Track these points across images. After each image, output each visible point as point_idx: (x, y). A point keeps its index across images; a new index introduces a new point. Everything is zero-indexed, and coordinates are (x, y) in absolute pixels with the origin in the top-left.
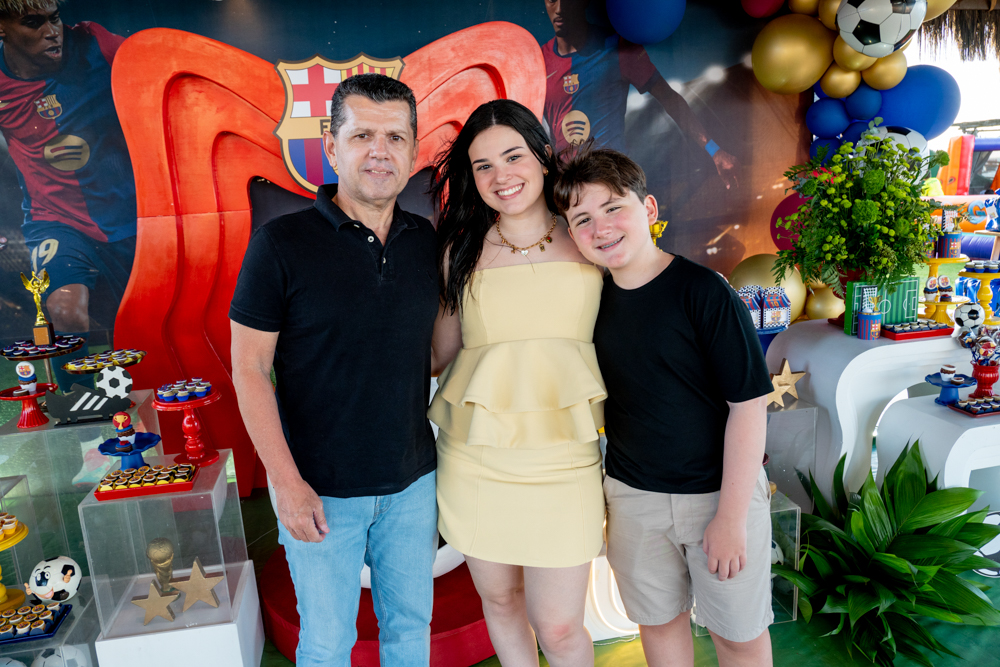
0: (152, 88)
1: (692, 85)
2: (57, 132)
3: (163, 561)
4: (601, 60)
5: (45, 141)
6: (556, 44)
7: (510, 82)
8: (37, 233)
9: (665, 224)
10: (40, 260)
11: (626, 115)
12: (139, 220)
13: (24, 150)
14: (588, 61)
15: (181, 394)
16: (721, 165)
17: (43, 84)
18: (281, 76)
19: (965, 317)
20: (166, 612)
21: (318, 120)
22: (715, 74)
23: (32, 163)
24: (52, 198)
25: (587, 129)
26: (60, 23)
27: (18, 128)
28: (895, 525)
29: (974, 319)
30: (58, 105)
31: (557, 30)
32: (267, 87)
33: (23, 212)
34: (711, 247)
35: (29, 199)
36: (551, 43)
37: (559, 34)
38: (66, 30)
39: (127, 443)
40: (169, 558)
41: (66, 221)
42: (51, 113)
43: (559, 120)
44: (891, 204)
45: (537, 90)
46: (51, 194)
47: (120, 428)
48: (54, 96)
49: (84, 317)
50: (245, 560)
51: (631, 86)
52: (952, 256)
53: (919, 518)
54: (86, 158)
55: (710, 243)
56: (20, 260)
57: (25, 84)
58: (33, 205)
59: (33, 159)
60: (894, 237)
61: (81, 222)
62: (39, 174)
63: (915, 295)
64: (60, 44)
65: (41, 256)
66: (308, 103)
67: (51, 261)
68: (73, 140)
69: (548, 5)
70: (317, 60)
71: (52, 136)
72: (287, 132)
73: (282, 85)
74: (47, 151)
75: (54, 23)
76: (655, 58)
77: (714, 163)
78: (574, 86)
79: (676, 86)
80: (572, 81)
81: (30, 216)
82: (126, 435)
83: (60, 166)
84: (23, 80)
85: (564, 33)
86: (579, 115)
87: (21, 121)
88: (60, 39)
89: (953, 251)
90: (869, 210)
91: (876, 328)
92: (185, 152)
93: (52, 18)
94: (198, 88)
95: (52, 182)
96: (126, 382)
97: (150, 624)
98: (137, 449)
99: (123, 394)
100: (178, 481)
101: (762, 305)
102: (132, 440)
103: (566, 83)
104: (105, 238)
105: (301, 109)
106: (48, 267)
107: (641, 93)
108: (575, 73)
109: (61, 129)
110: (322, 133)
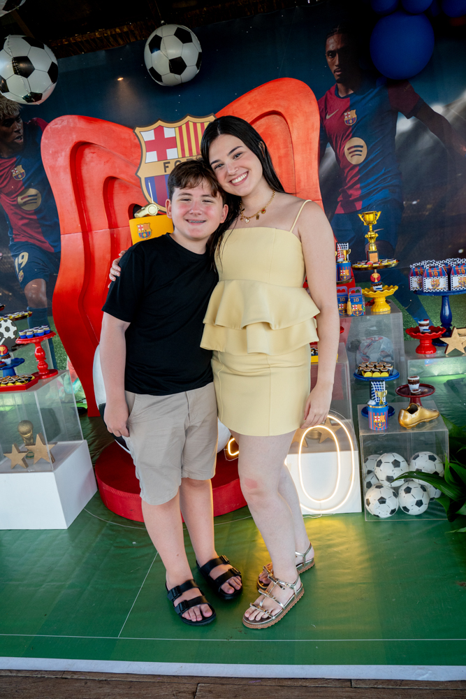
0: (63, 154)
1: (452, 106)
2: (23, 187)
3: (26, 434)
5: (18, 193)
6: (337, 89)
7: (292, 122)
8: (17, 249)
10: (20, 265)
11: (396, 137)
13: (7, 200)
14: (364, 98)
15: (28, 334)
17: (15, 159)
18: (137, 136)
20: (21, 463)
21: (162, 162)
23: (12, 207)
24: (23, 227)
25: (365, 151)
26: (21, 121)
27: (4, 187)
30: (23, 171)
31: (337, 78)
32: (130, 145)
33: (9, 237)
35: (12, 229)
36: (333, 89)
37: (338, 81)
38: (24, 124)
39: (3, 362)
40: (29, 432)
41: (31, 241)
42: (20, 176)
43: (342, 145)
45: (313, 126)
46: (23, 225)
47: (2, 354)
48: (21, 166)
49: (44, 299)
50: (81, 439)
51: (399, 113)
54: (39, 201)
56: (9, 266)
57: (6, 160)
58: (14, 232)
59: (13, 205)
61: (39, 241)
62: (16, 213)
64: (22, 134)
65: (20, 262)
66: (155, 152)
67: (25, 265)
68: (32, 191)
69: (329, 60)
70: (160, 123)
71: (21, 190)
72: (143, 173)
73: (138, 143)
74: (19, 199)
75: (18, 122)
76: (419, 88)
78: (353, 119)
79: (438, 109)
80: (351, 116)
81: (13, 239)
82: (5, 358)
83: (26, 208)
84: (4, 158)
85: (342, 80)
86: (357, 141)
87: (5, 183)
88: (22, 131)
92: (88, 192)
93: (17, 119)
94: (92, 151)
95: (23, 218)
96: (13, 329)
97: (14, 469)
98: (10, 366)
99: (13, 337)
100: (18, 384)
101: (449, 273)
102: (8, 361)
103: (346, 117)
104: (53, 250)
105: (151, 157)
106: (24, 269)
107: (408, 118)
108: (353, 109)
109: (26, 185)
110: (165, 172)
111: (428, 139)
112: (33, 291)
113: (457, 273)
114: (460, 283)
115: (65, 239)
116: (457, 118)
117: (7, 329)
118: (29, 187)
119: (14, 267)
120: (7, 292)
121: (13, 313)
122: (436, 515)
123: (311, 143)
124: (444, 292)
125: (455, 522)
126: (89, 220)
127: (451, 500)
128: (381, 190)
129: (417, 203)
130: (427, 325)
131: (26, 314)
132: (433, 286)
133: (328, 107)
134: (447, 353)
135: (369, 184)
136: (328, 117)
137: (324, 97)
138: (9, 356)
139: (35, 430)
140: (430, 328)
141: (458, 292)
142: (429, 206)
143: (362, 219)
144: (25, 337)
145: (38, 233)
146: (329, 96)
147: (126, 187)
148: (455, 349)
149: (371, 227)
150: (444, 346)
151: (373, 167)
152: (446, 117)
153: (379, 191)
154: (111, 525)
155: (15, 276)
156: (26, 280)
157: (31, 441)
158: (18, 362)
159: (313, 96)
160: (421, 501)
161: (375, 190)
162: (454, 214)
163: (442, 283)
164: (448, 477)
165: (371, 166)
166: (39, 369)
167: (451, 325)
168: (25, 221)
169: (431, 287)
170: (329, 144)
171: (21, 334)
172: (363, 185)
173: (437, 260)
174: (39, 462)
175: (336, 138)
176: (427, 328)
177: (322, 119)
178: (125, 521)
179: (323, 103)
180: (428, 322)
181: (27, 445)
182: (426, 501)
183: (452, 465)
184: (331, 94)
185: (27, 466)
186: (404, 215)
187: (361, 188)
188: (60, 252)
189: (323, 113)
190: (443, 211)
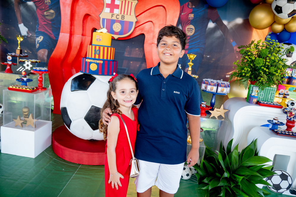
1: (231, 23)
2: (48, 8)
3: (25, 112)
4: (202, 11)
5: (45, 10)
6: (189, 4)
8: (39, 34)
9: (195, 56)
10: (38, 41)
11: (207, 29)
12: (60, 33)
13: (40, 12)
14: (198, 10)
16: (236, 50)
18: (103, 0)
19: (289, 104)
20: (20, 125)
21: (111, 14)
22: (239, 21)
23: (41, 16)
24: (44, 26)
25: (194, 31)
28: (240, 163)
29: (292, 105)
30: (50, 1)
32: (99, 3)
33: (36, 28)
34: (228, 75)
35: (39, 25)
36: (187, 3)
37: (190, 1)
39: (23, 79)
40: (27, 112)
41: (46, 32)
42: (48, 3)
43: (185, 27)
44: (268, 61)
49: (46, 58)
50: (49, 121)
51: (210, 20)
52: (293, 85)
53: (248, 162)
54: (54, 16)
55: (228, 74)
56: (33, 40)
58: (39, 26)
59: (42, 15)
60: (268, 72)
61: (49, 33)
62: (42, 18)
63: (274, 94)
65: (39, 40)
66: (110, 9)
68: (52, 11)
71: (47, 9)
72: (102, 16)
73: (103, 3)
74: (45, 13)
76: (220, 12)
77: (234, 49)
78: (192, 18)
79: (225, 22)
80: (191, 16)
81: (38, 29)
82: (24, 77)
83: (47, 17)
86: (192, 26)
87: (40, 4)
89: (293, 83)
90: (259, 61)
91: (255, 100)
95: (45, 21)
96: (31, 66)
97: (16, 127)
98: (26, 81)
99: (29, 69)
100: (28, 89)
101: (218, 85)
102: (25, 79)
103: (189, 16)
104: (55, 38)
105: (107, 10)
106: (40, 43)
107: (213, 23)
108: (193, 14)
109: (50, 8)
110: (112, 18)
111: (219, 33)
112: (41, 54)
113: (221, 86)
114: (221, 91)
115: (61, 35)
116: (231, 28)
117: (28, 65)
118: (51, 9)
119: (35, 42)
120: (29, 51)
121: (31, 59)
122: (193, 181)
123: (174, 22)
124: (214, 93)
125: (200, 185)
126: (74, 29)
127: (201, 176)
128: (196, 48)
129: (209, 57)
130: (205, 104)
131: (38, 61)
132: (211, 89)
133: (183, 10)
134: (210, 117)
135: (192, 45)
136: (182, 14)
137: (183, 6)
138: (26, 77)
139: (30, 112)
140: (206, 106)
141: (220, 94)
142: (213, 59)
143: (188, 56)
144: (36, 70)
145: (50, 29)
146: (185, 6)
147: (93, 20)
148: (214, 116)
149: (191, 60)
150: (210, 114)
151: (196, 38)
152: (228, 27)
153: (195, 48)
154: (55, 160)
155: (35, 45)
156: (40, 48)
157: (27, 116)
158: (29, 80)
159: (179, 4)
160: (189, 174)
161: (194, 48)
162: (222, 65)
163: (214, 89)
164: (201, 166)
165: (195, 38)
166: (38, 86)
167: (214, 107)
168: (45, 23)
169: (210, 90)
170: (180, 25)
171: (34, 68)
172: (190, 44)
173: (214, 80)
174: (28, 126)
175: (184, 23)
176: (205, 105)
177: (180, 14)
178: (61, 159)
179: (182, 8)
180: (205, 103)
181: (25, 117)
182: (190, 175)
183: (204, 161)
184: (186, 5)
185: (22, 126)
186: (203, 60)
187: (189, 45)
188: (58, 40)
189: (181, 11)
190: (219, 63)
